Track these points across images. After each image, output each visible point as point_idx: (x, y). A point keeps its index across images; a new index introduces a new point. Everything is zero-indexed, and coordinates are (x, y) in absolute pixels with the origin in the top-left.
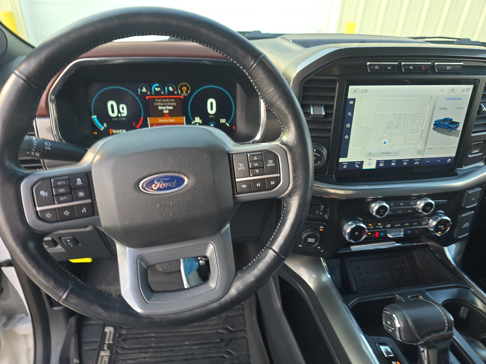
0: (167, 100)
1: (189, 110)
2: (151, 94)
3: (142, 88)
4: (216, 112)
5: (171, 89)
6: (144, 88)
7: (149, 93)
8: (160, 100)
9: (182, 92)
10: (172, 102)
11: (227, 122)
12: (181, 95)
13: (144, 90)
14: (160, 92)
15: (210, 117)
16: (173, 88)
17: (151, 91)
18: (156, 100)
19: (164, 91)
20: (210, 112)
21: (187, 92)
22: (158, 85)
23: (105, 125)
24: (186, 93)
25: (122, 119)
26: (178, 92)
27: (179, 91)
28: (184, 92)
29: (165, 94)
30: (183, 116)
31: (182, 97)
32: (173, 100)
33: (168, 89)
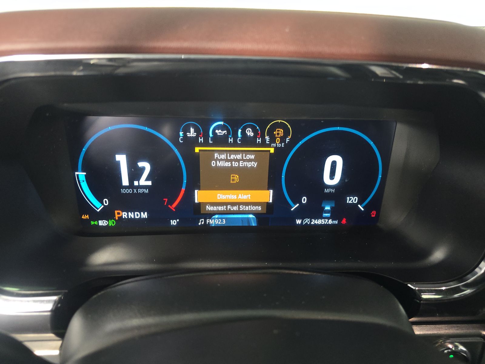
0: (239, 157)
1: (283, 177)
2: (206, 144)
3: (187, 130)
4: (339, 183)
5: (250, 133)
6: (192, 130)
7: (201, 140)
8: (223, 156)
9: (273, 140)
10: (250, 160)
11: (360, 202)
12: (269, 146)
13: (192, 133)
14: (226, 137)
15: (327, 191)
16: (254, 130)
17: (206, 136)
18: (216, 155)
19: (235, 136)
20: (327, 180)
21: (283, 139)
22: (221, 123)
23: (106, 202)
24: (281, 143)
25: (140, 191)
26: (264, 140)
27: (267, 138)
28: (278, 140)
29: (235, 144)
30: (268, 189)
31: (272, 150)
32: (253, 157)
33: (243, 133)
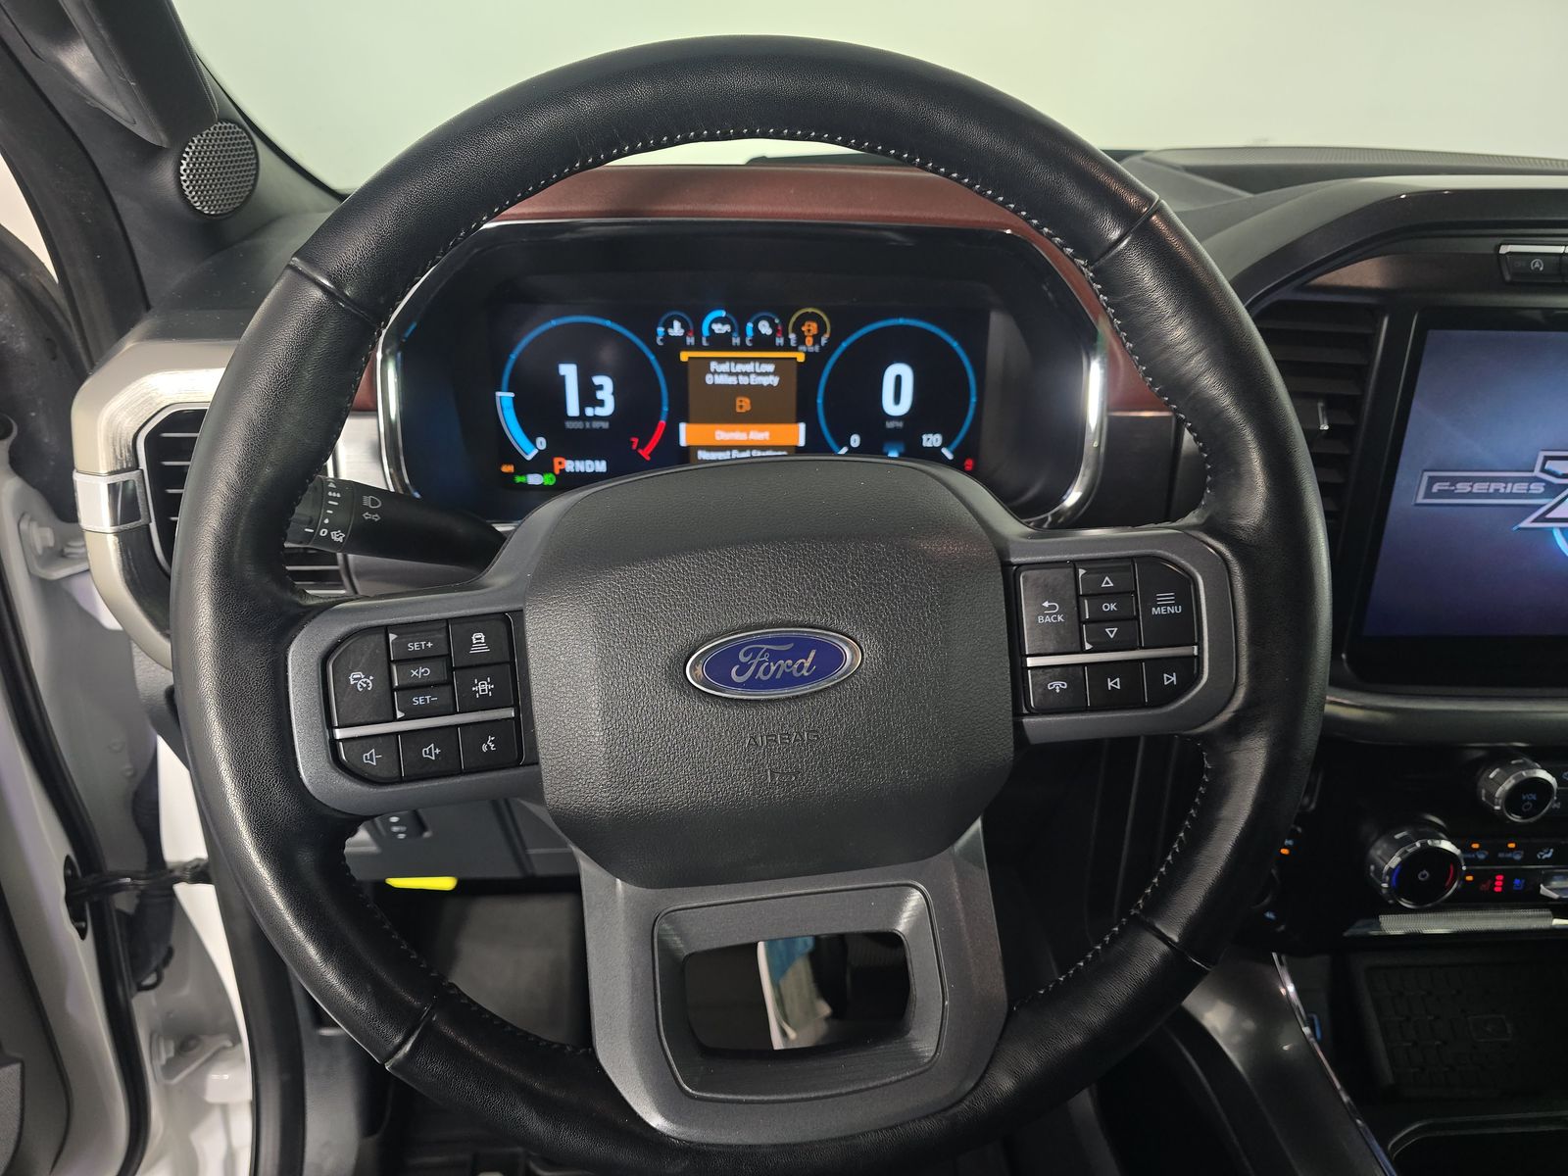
0: (749, 367)
1: (820, 401)
2: (698, 347)
3: (669, 325)
4: (910, 410)
5: (765, 328)
6: (677, 324)
7: (690, 340)
8: (725, 367)
9: (801, 340)
10: (767, 374)
11: (946, 444)
12: (795, 349)
13: (677, 330)
14: (728, 336)
15: (890, 425)
16: (772, 325)
17: (698, 334)
18: (714, 365)
19: (743, 335)
20: (890, 407)
21: (817, 339)
22: (723, 314)
23: (542, 443)
24: (814, 345)
25: (596, 425)
26: (787, 340)
27: (792, 336)
28: (809, 341)
29: (743, 347)
30: (798, 421)
31: (801, 357)
32: (770, 368)
33: (756, 329)
